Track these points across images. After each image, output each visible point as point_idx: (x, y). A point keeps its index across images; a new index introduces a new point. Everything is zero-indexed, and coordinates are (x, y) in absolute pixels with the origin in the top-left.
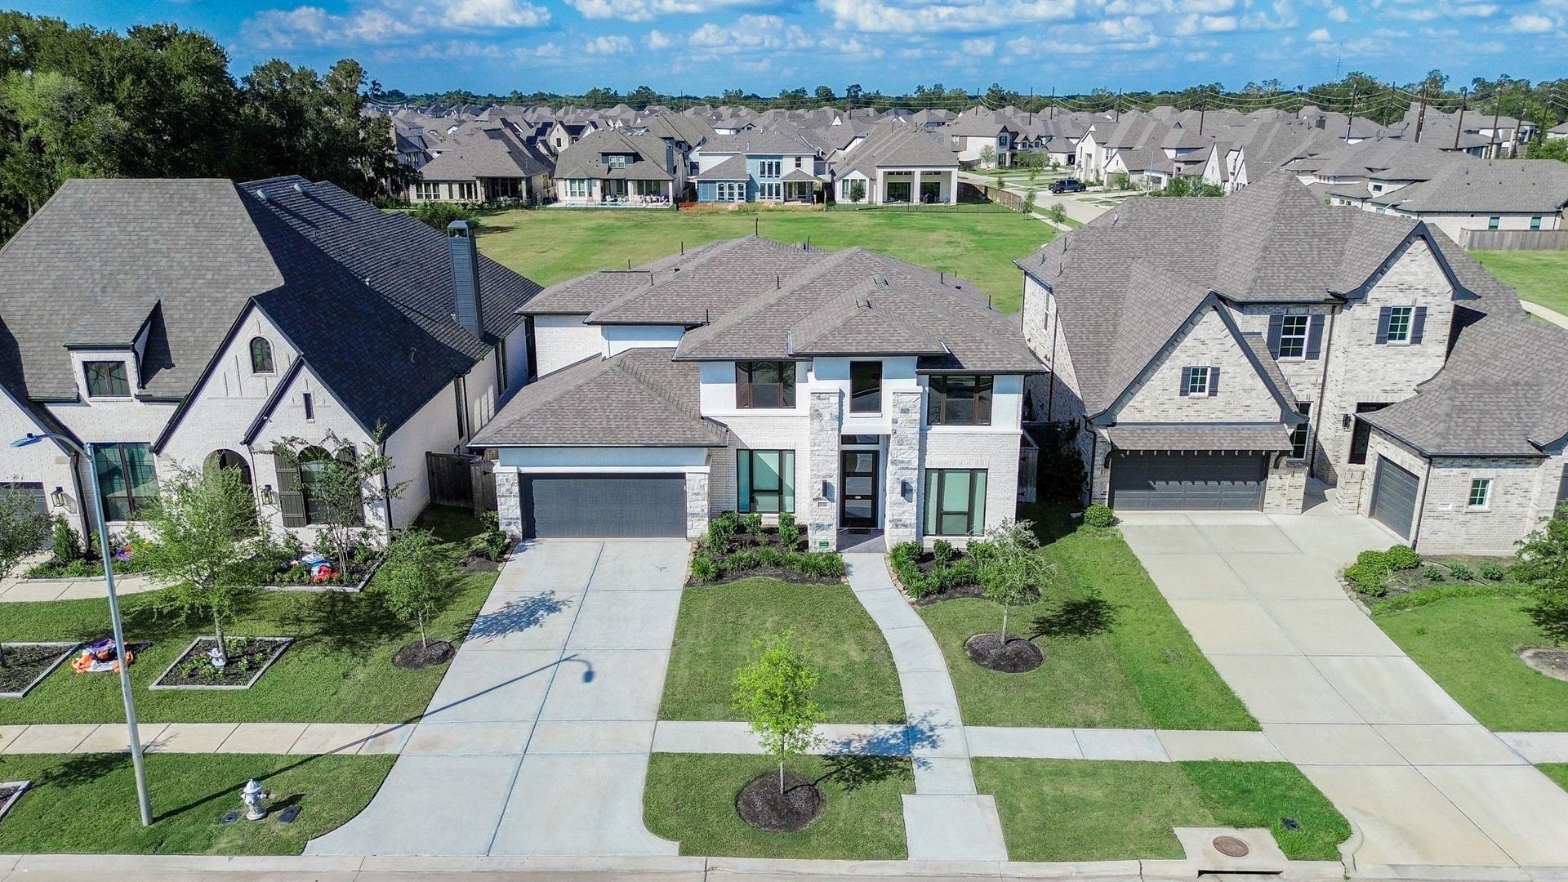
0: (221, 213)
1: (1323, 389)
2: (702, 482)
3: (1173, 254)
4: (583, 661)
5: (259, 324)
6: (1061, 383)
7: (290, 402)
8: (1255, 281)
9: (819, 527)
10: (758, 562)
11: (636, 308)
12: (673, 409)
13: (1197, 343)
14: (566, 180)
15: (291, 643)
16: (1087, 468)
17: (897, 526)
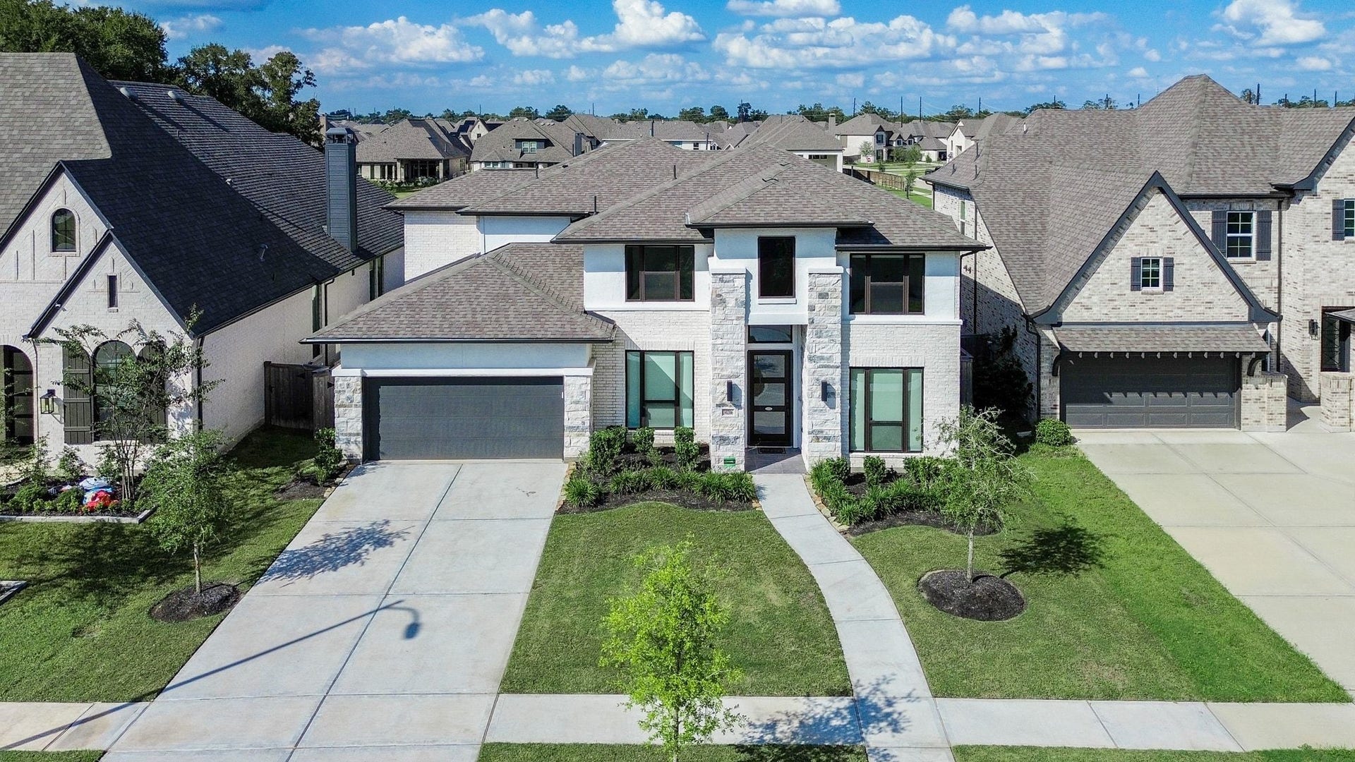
0: (56, 86)
1: (1279, 292)
2: (584, 388)
3: (1092, 159)
4: (409, 609)
5: (66, 194)
6: (987, 290)
7: (91, 287)
8: (1190, 175)
9: (723, 440)
10: (649, 484)
11: (517, 199)
12: (552, 302)
13: (1145, 230)
14: (481, 162)
15: (21, 588)
16: (1031, 378)
17: (818, 438)
